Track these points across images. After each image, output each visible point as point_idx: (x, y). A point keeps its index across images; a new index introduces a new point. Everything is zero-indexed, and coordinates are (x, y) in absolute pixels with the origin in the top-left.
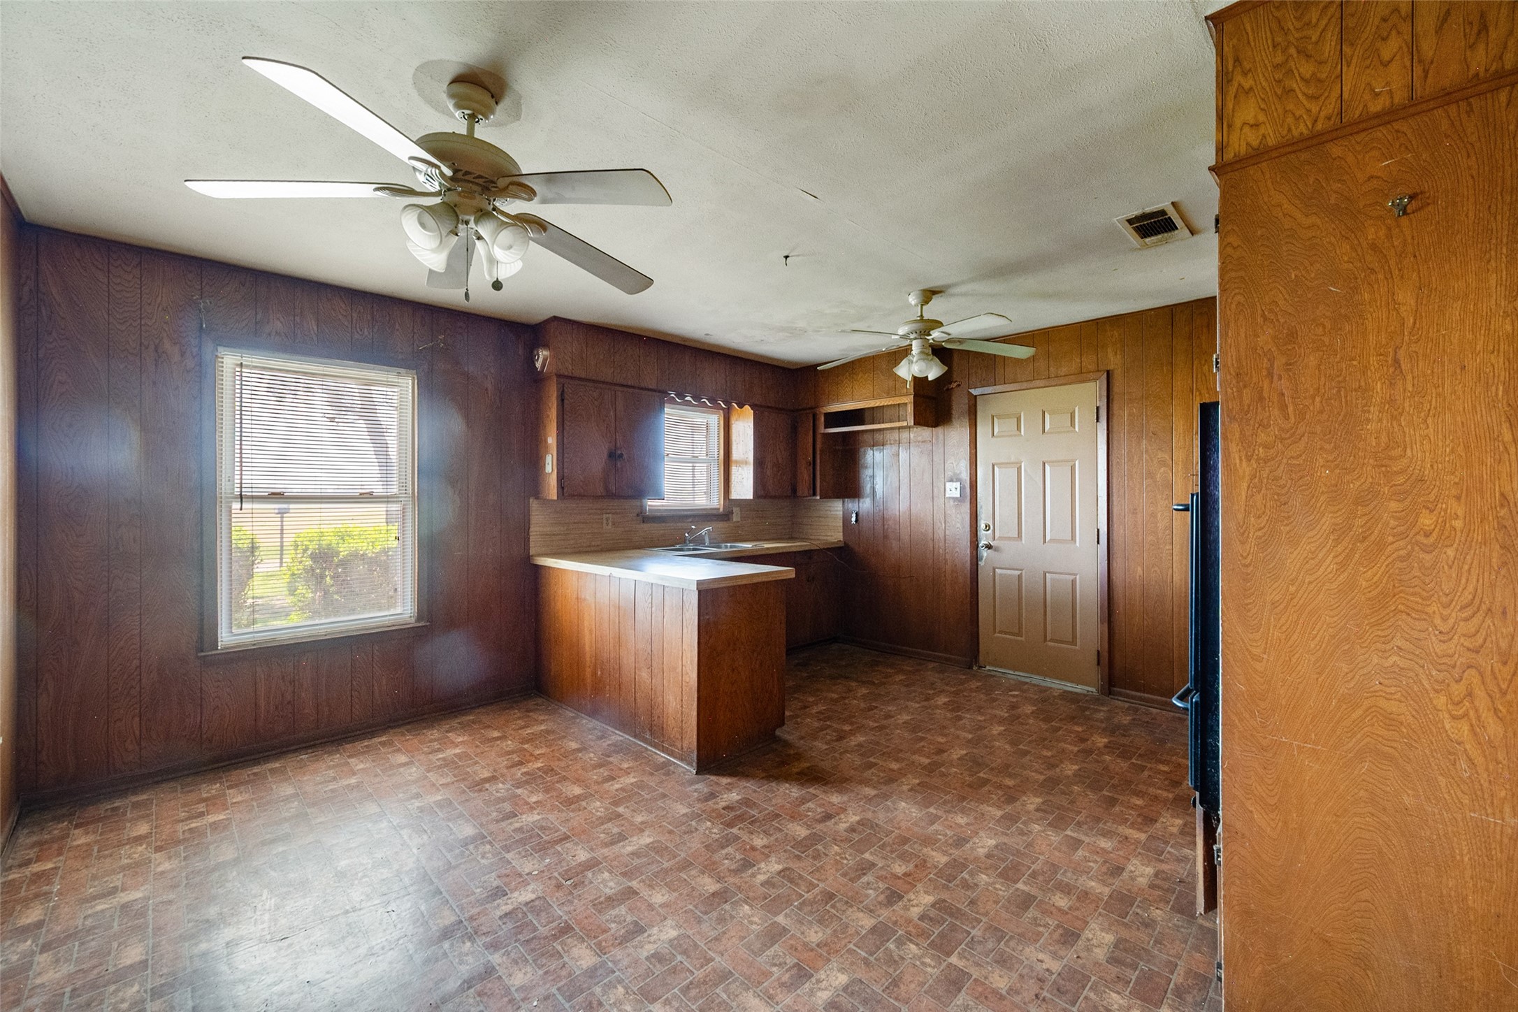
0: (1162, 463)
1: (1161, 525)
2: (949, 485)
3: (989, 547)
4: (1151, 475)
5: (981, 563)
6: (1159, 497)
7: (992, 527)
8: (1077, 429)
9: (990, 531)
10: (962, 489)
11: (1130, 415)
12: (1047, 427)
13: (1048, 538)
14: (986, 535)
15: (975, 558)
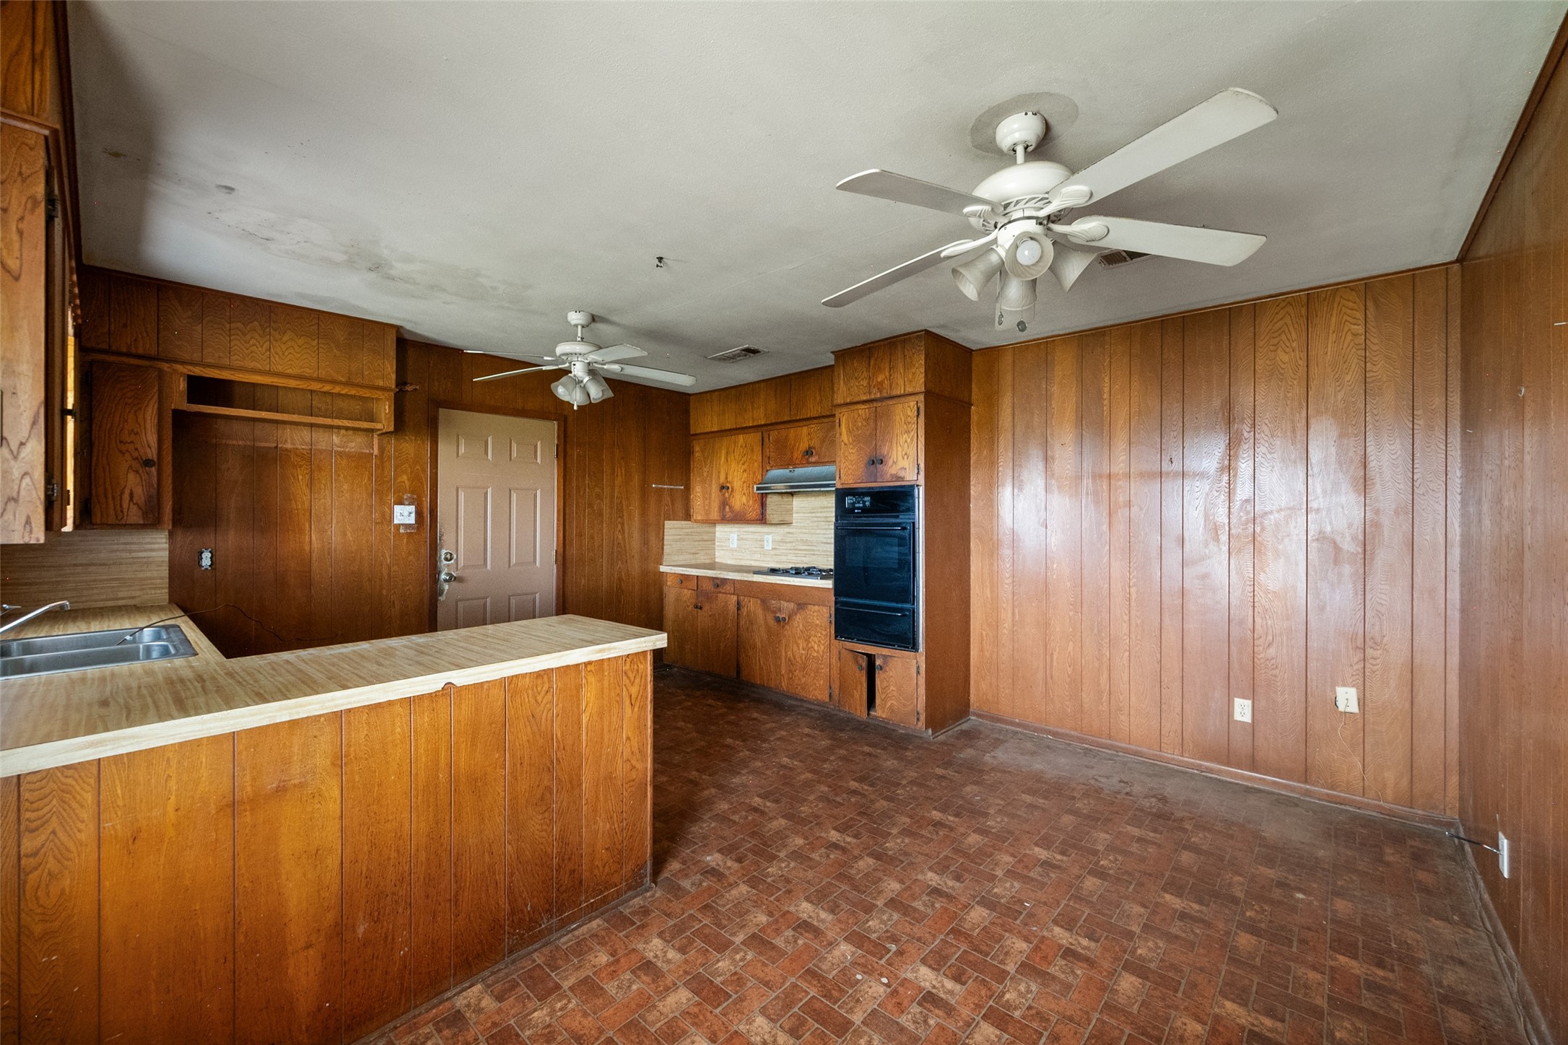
0: (599, 497)
1: (596, 544)
2: (398, 509)
3: (452, 578)
4: (590, 505)
5: (442, 598)
6: (596, 522)
7: (455, 556)
8: (539, 461)
9: (452, 561)
10: (419, 514)
11: (578, 454)
12: (514, 454)
13: (514, 561)
14: (448, 565)
15: (435, 592)
